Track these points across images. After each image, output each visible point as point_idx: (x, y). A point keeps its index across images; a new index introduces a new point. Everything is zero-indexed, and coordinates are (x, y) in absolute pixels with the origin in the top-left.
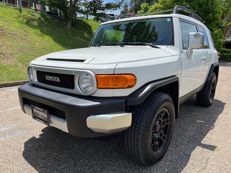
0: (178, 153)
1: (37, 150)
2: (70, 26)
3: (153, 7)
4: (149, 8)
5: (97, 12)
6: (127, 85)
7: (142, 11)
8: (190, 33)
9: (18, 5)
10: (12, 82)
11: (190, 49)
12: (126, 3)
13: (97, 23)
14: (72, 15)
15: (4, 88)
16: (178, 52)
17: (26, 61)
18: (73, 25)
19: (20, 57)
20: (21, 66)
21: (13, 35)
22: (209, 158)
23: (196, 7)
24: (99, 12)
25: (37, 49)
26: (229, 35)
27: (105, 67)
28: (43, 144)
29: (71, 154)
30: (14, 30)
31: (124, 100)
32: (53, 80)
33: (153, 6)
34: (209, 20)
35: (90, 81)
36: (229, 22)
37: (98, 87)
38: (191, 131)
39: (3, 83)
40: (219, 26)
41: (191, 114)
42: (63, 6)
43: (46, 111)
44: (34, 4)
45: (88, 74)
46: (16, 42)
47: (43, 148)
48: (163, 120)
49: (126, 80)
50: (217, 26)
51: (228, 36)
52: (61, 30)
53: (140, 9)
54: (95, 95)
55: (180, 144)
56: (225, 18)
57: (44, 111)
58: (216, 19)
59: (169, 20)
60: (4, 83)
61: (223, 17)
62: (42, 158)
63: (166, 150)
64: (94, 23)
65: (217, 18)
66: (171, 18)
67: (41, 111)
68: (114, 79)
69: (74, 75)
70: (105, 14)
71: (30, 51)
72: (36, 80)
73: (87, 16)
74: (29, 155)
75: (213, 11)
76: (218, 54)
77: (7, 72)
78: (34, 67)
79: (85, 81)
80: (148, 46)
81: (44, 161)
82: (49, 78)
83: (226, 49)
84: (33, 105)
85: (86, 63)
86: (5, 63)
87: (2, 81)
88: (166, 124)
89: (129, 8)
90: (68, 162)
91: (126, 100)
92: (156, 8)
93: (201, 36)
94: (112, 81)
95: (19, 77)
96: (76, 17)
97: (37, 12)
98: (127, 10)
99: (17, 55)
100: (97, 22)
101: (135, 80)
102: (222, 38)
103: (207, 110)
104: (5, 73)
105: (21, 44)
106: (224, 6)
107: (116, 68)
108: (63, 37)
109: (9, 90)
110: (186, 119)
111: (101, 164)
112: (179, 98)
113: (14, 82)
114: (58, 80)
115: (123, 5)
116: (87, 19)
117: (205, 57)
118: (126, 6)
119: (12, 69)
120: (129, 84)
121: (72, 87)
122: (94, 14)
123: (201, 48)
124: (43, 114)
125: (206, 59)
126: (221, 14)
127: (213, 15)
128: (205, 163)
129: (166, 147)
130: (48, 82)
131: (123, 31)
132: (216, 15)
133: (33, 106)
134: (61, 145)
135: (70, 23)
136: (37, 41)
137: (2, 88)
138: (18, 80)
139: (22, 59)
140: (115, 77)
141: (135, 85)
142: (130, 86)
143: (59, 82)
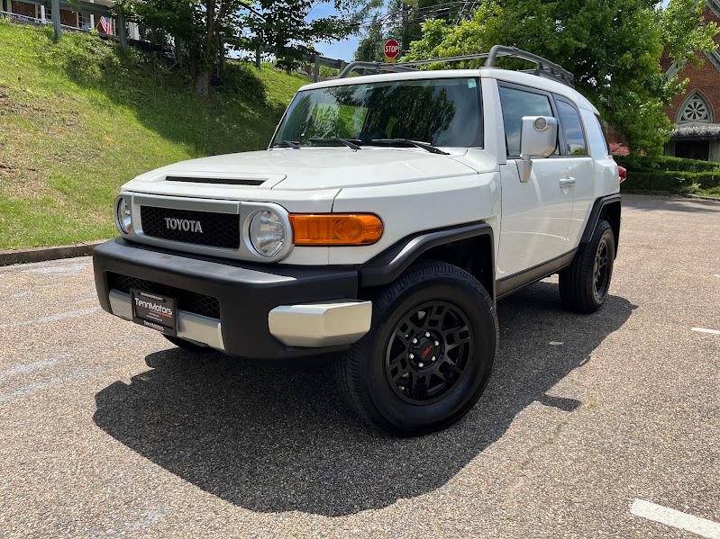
0: (492, 412)
1: (136, 408)
2: (206, 86)
3: (458, 30)
4: (446, 34)
5: (289, 45)
6: (362, 238)
7: (425, 42)
8: (524, 118)
9: (44, 20)
10: (40, 249)
11: (525, 157)
12: (376, 17)
13: (288, 77)
14: (213, 53)
15: (17, 266)
16: (492, 165)
17: (76, 189)
18: (214, 82)
19: (60, 177)
20: (62, 203)
21: (35, 112)
22: (565, 423)
23: (585, 31)
24: (292, 43)
25: (109, 154)
26: (686, 114)
27: (316, 196)
28: (151, 396)
29: (224, 415)
30: (38, 97)
31: (356, 273)
32: (186, 227)
33: (456, 27)
34: (621, 72)
35: (277, 230)
36: (682, 76)
37: (296, 242)
38: (534, 369)
39: (14, 252)
40: (654, 87)
41: (541, 329)
42: (184, 25)
43: (170, 301)
44: (92, 16)
45: (270, 212)
46: (47, 134)
47: (152, 404)
49: (360, 227)
50: (650, 90)
51: (683, 119)
52: (179, 97)
53: (418, 35)
54: (288, 261)
55: (500, 394)
56: (674, 66)
57: (164, 301)
58: (645, 69)
59: (472, 84)
60: (17, 252)
61: (666, 62)
62: (152, 424)
64: (280, 76)
65: (647, 66)
66: (478, 79)
67: (158, 303)
68: (332, 224)
69: (238, 215)
70: (312, 50)
71: (88, 160)
72: (139, 231)
73: (258, 57)
74: (120, 419)
75: (633, 44)
76: (620, 171)
77: (22, 221)
78: (135, 197)
79: (265, 228)
80: (421, 149)
81: (159, 429)
82: (173, 223)
83: (674, 159)
84: (138, 288)
85: (267, 188)
86: (16, 193)
87: (8, 247)
88: (458, 341)
89: (385, 31)
90: (219, 432)
91: (359, 273)
92: (466, 35)
93: (550, 124)
94: (328, 229)
95: (57, 235)
96: (222, 59)
97: (107, 42)
98: (379, 37)
99: (48, 172)
100: (288, 73)
101: (380, 228)
102: (663, 126)
103: (587, 320)
104: (17, 223)
105: (62, 137)
106: (669, 28)
107: (337, 198)
108: (186, 118)
109: (34, 271)
110: (525, 340)
111: (301, 434)
112: (494, 283)
113: (45, 248)
114: (199, 228)
115: (368, 21)
116: (257, 64)
117: (572, 179)
118: (377, 26)
119: (36, 213)
120: (367, 235)
121: (234, 242)
122: (281, 50)
123: (552, 155)
124: (162, 310)
125: (573, 182)
126: (660, 54)
127: (636, 56)
128: (555, 433)
130: (173, 234)
131: (360, 105)
132: (642, 58)
133: (136, 291)
134: (198, 397)
135: (206, 76)
136: (110, 129)
137: (12, 266)
138: (55, 242)
139: (65, 183)
140: (334, 220)
141: (380, 238)
142: (370, 240)
143: (201, 232)
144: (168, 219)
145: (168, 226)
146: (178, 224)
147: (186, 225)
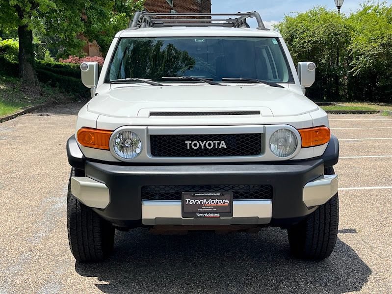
11: (303, 87)
57: (222, 195)
59: (275, 42)
66: (277, 39)
72: (149, 154)
82: (195, 145)
114: (223, 145)
124: (218, 201)
143: (225, 147)
144: (188, 143)
145: (188, 148)
146: (202, 144)
147: (210, 145)
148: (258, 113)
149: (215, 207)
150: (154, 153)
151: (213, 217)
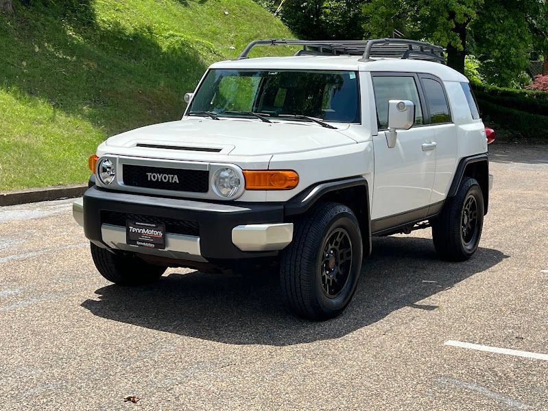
6: (286, 185)
8: (390, 101)
11: (392, 129)
16: (367, 136)
31: (282, 207)
32: (165, 179)
37: (247, 187)
43: (162, 227)
48: (341, 251)
49: (286, 179)
54: (241, 200)
57: (157, 226)
59: (353, 76)
63: (347, 305)
66: (357, 72)
67: (150, 228)
68: (268, 177)
69: (208, 172)
72: (121, 183)
78: (120, 159)
82: (154, 177)
85: (223, 154)
88: (346, 258)
91: (284, 207)
93: (408, 106)
94: (266, 180)
101: (297, 179)
107: (272, 160)
112: (370, 222)
114: (176, 179)
117: (434, 143)
120: (289, 184)
121: (204, 188)
124: (154, 233)
125: (435, 146)
129: (347, 300)
130: (153, 184)
140: (269, 174)
141: (297, 185)
142: (290, 187)
143: (178, 182)
144: (149, 174)
145: (149, 179)
146: (159, 177)
147: (165, 178)
148: (218, 150)
149: (152, 238)
150: (127, 180)
151: (149, 247)
